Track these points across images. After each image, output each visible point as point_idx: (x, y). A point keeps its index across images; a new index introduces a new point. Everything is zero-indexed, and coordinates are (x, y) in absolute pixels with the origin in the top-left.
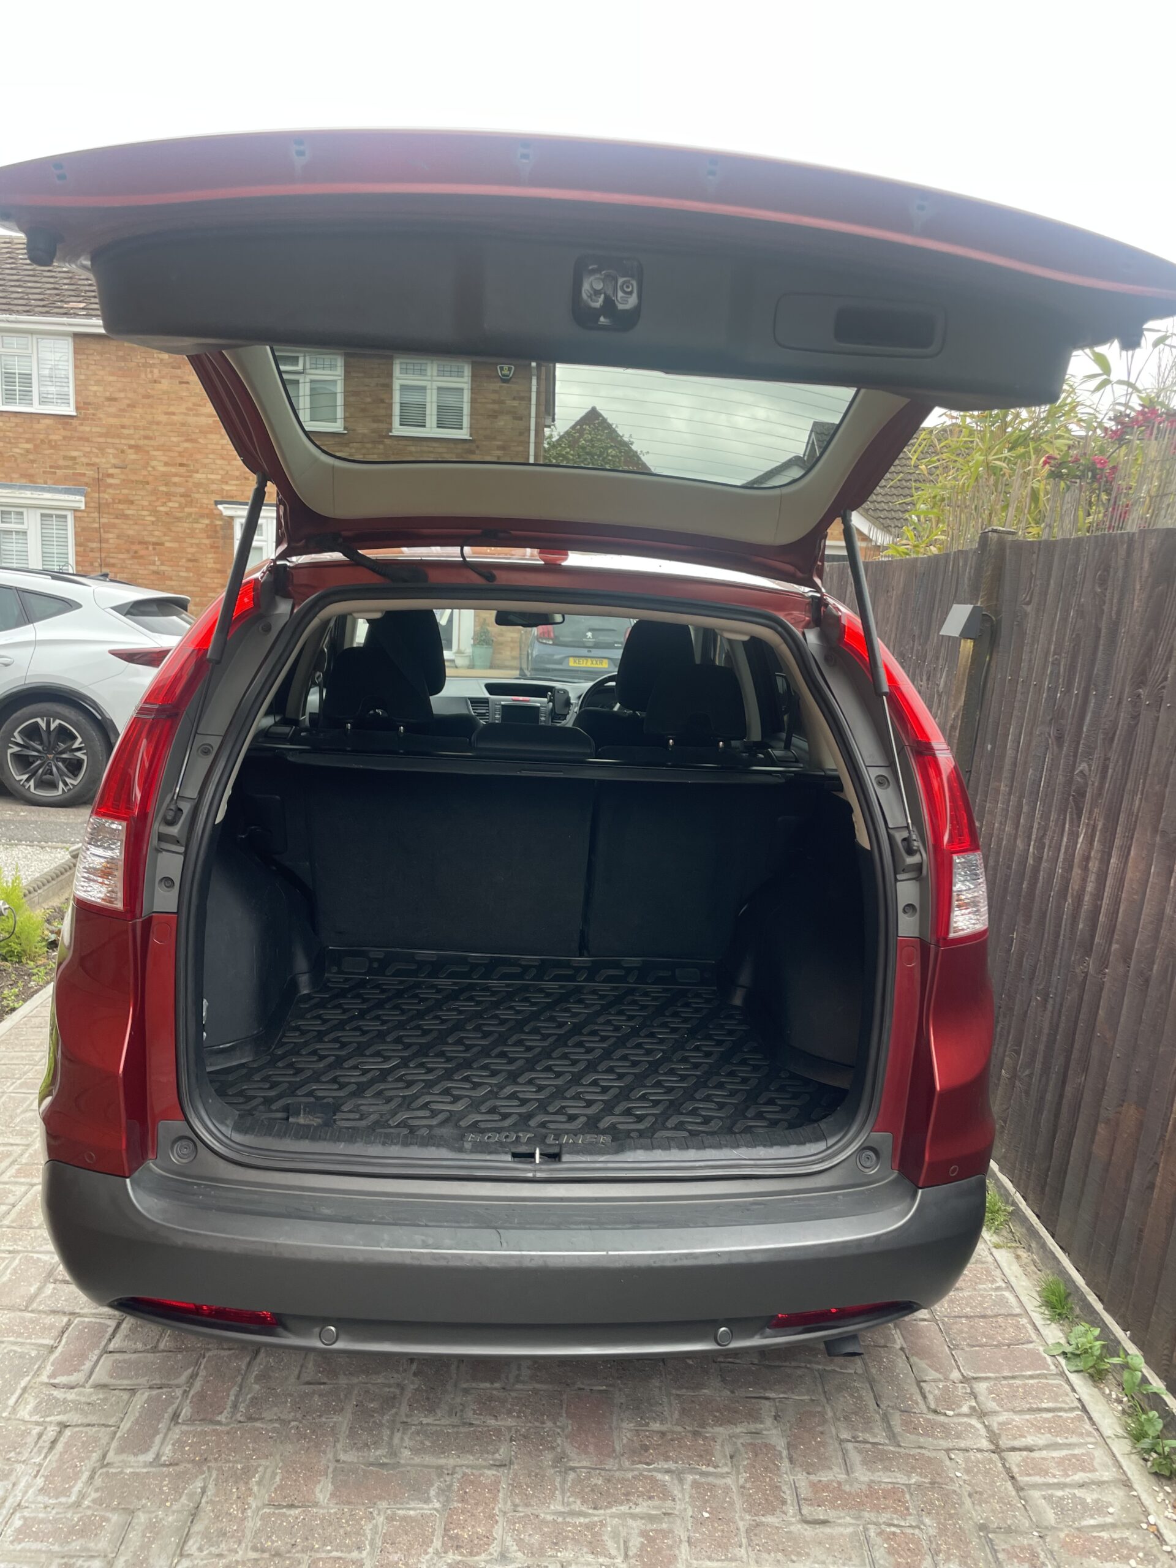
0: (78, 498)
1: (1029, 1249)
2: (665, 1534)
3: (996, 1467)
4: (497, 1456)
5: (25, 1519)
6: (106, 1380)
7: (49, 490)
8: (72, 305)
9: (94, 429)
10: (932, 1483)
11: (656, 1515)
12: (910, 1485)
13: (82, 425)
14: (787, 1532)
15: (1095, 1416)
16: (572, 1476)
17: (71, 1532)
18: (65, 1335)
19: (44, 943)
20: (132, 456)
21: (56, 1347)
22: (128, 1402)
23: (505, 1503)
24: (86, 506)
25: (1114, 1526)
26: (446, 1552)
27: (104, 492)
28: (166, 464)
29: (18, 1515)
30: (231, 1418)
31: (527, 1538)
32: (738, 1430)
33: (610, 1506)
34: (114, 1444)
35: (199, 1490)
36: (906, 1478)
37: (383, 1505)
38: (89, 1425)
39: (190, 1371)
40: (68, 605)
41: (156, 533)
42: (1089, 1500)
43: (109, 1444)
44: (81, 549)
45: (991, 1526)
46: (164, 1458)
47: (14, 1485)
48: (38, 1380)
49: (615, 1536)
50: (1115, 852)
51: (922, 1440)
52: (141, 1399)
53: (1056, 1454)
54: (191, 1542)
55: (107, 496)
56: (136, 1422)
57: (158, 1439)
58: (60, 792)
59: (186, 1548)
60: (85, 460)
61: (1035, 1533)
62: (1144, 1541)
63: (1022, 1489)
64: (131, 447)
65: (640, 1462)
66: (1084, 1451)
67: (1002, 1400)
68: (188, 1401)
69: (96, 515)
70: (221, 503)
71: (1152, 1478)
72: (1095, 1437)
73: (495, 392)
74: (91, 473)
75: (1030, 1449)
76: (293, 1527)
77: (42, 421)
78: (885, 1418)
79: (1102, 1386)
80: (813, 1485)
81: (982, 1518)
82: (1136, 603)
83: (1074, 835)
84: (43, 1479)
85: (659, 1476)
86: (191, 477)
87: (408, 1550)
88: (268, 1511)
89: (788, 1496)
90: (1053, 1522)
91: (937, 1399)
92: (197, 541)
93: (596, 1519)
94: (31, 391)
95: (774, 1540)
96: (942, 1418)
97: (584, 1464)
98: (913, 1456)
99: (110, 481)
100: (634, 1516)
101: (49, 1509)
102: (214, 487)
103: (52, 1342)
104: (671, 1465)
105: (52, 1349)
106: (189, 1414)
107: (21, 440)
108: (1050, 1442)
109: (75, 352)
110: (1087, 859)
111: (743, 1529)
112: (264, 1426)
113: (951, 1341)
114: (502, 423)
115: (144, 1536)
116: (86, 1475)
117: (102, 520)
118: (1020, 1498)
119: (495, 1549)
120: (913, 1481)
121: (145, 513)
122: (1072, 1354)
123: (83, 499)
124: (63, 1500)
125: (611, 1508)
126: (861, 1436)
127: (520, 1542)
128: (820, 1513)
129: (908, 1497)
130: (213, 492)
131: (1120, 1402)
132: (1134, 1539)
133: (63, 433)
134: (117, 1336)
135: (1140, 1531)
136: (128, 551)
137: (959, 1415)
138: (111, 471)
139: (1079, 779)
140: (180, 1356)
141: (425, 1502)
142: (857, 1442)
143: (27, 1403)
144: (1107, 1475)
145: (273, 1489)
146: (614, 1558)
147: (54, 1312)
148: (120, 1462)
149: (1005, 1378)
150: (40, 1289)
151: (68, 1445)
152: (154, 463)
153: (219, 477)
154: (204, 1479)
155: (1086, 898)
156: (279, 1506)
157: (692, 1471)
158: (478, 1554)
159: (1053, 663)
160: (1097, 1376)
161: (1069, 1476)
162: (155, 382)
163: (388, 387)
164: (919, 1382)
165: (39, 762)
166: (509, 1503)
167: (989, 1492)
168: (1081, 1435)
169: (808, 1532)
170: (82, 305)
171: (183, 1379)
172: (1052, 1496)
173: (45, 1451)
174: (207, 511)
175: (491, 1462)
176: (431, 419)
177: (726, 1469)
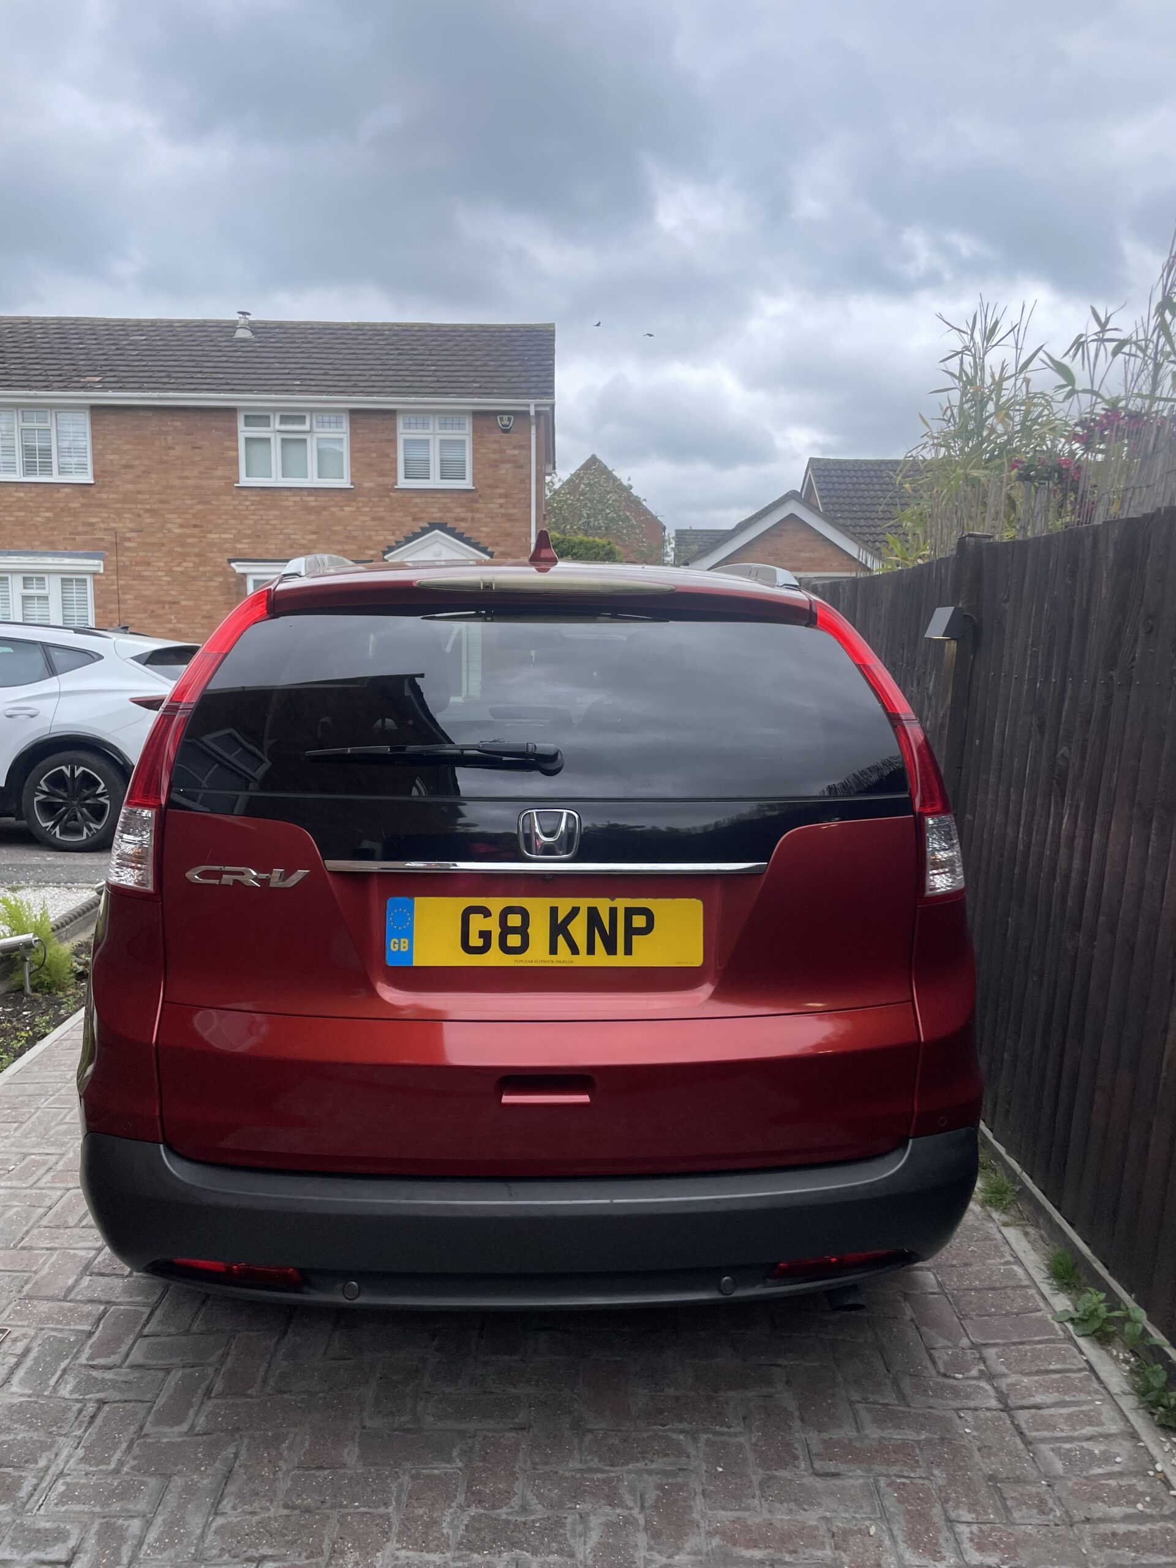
0: (97, 562)
1: (1037, 1226)
2: (681, 1487)
3: (1005, 1423)
4: (517, 1420)
5: (67, 1484)
6: (140, 1360)
7: (70, 556)
8: (88, 379)
9: (111, 496)
10: (942, 1439)
11: (672, 1470)
12: (920, 1441)
13: (100, 492)
14: (799, 1484)
15: (1103, 1375)
16: (589, 1437)
17: (110, 1497)
18: (102, 1321)
19: (72, 975)
20: (148, 520)
21: (94, 1333)
22: (163, 1381)
23: (525, 1462)
24: (104, 570)
25: (1121, 1474)
26: (469, 1506)
27: (122, 555)
28: (181, 526)
29: (61, 1481)
30: (261, 1391)
31: (547, 1492)
32: (751, 1394)
33: (626, 1463)
34: (150, 1418)
35: (232, 1456)
36: (915, 1434)
37: (408, 1465)
38: (126, 1401)
39: (221, 1351)
40: (91, 657)
41: (173, 592)
42: (1097, 1452)
43: (145, 1418)
44: (101, 611)
45: (1000, 1476)
46: (198, 1428)
47: (56, 1455)
48: (77, 1362)
49: (632, 1490)
50: (1097, 829)
51: (931, 1400)
52: (176, 1376)
53: (1065, 1411)
54: (225, 1502)
55: (124, 559)
56: (171, 1397)
57: (192, 1412)
58: (85, 837)
59: (220, 1507)
60: (103, 526)
61: (1043, 1482)
62: (1151, 1486)
63: (1031, 1443)
64: (147, 511)
65: (655, 1424)
66: (1092, 1408)
67: (1011, 1364)
68: (220, 1377)
69: (115, 577)
70: (234, 561)
71: (1158, 1429)
72: (1102, 1395)
73: (496, 442)
74: (109, 538)
75: (1038, 1407)
76: (322, 1486)
77: (61, 490)
78: (896, 1382)
79: (1110, 1348)
80: (824, 1442)
81: (991, 1470)
82: (1104, 590)
83: (1059, 817)
84: (83, 1450)
85: (674, 1436)
86: (204, 537)
87: (432, 1505)
88: (298, 1472)
89: (800, 1453)
90: (1061, 1472)
91: (945, 1364)
92: (211, 598)
93: (612, 1474)
94: (51, 462)
95: (786, 1491)
96: (951, 1381)
97: (603, 1425)
98: (923, 1415)
99: (128, 544)
100: (650, 1472)
101: (90, 1476)
102: (228, 546)
103: (87, 1328)
104: (685, 1426)
105: (90, 1334)
106: (221, 1389)
107: (42, 509)
108: (1057, 1400)
109: (92, 424)
110: (1072, 838)
111: (756, 1483)
112: (293, 1397)
113: (960, 1312)
114: (503, 472)
115: (181, 1497)
116: (124, 1445)
117: (121, 582)
118: (1029, 1451)
119: (516, 1502)
120: (923, 1437)
121: (160, 574)
122: (1080, 1319)
123: (102, 563)
124: (103, 1467)
125: (627, 1464)
126: (871, 1398)
127: (540, 1496)
128: (831, 1467)
129: (917, 1451)
130: (226, 551)
131: (1127, 1362)
132: (1141, 1485)
133: (82, 500)
134: (152, 1321)
135: (1148, 1479)
136: (145, 611)
137: (967, 1378)
138: (128, 535)
139: (1061, 763)
140: (211, 1338)
141: (448, 1462)
142: (868, 1403)
143: (67, 1383)
144: (1114, 1429)
145: (302, 1453)
146: (631, 1509)
147: (91, 1301)
148: (155, 1433)
149: (1014, 1344)
150: (77, 1282)
151: (107, 1419)
152: (169, 526)
153: (231, 536)
154: (237, 1445)
155: (1074, 875)
156: (309, 1468)
157: (705, 1431)
158: (501, 1507)
159: (1031, 656)
160: (1102, 1338)
161: (1076, 1430)
162: (169, 448)
163: (393, 442)
164: (929, 1350)
165: (64, 808)
166: (529, 1462)
167: (999, 1446)
168: (1089, 1393)
169: (819, 1484)
170: (98, 379)
171: (213, 1359)
172: (1060, 1448)
173: (85, 1425)
174: (220, 569)
175: (511, 1426)
176: (435, 469)
177: (737, 1429)
